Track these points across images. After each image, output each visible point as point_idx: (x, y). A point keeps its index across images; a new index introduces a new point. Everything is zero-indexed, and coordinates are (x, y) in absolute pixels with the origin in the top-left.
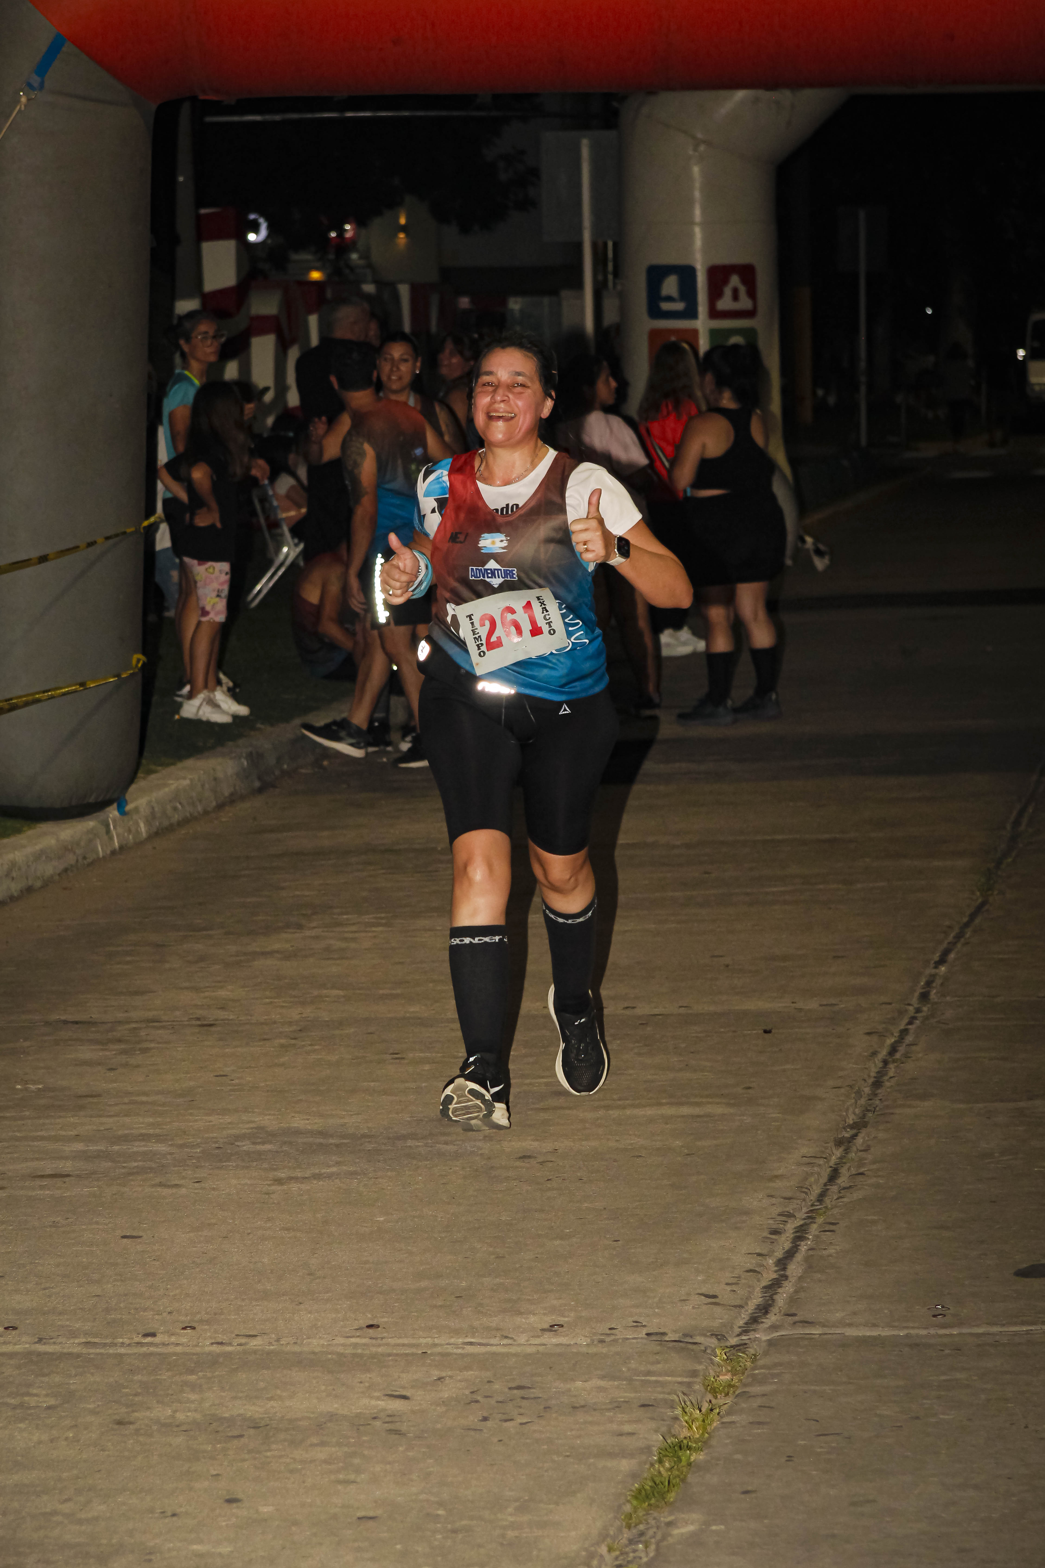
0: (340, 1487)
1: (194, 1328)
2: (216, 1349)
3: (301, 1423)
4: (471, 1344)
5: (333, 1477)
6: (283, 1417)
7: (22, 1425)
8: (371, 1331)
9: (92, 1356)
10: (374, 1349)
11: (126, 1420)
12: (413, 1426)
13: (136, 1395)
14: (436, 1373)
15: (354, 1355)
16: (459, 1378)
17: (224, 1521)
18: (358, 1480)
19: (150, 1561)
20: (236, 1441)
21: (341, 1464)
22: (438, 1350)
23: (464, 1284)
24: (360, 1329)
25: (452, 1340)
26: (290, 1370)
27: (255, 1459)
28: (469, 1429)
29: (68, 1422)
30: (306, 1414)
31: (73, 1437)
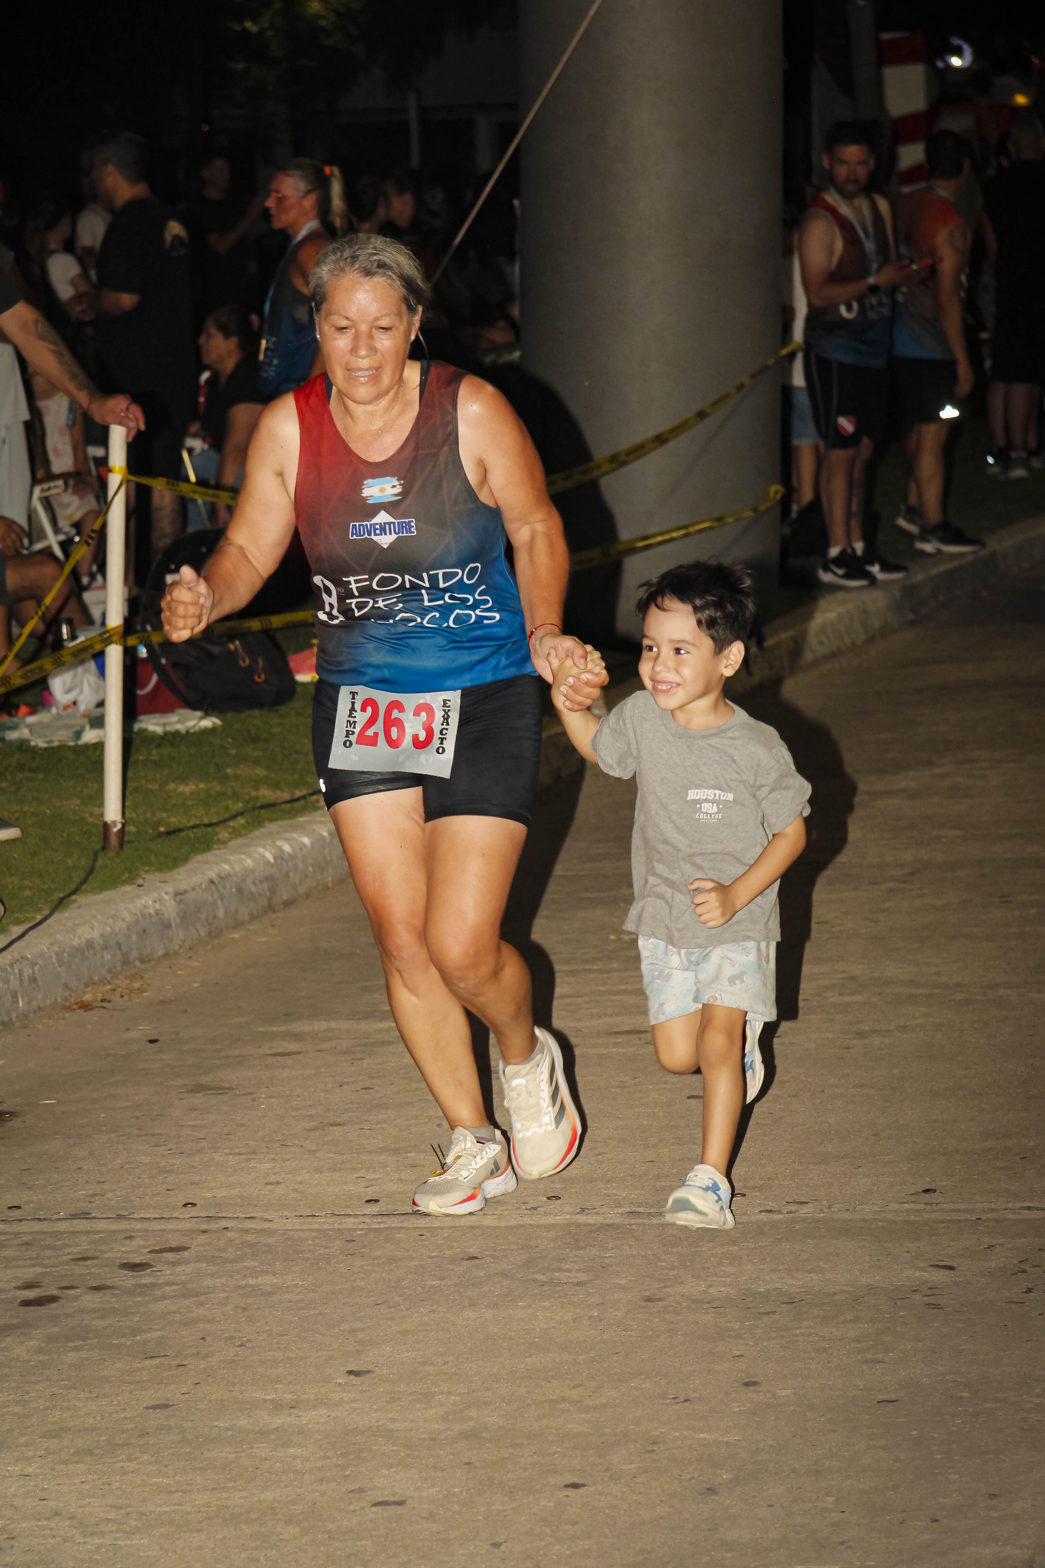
0: (865, 1367)
1: (744, 1195)
2: (764, 1217)
3: (837, 1297)
4: (1029, 1208)
5: (860, 1356)
6: (820, 1290)
7: (546, 1304)
8: (926, 1195)
9: (634, 1227)
10: (926, 1216)
11: (656, 1297)
12: (953, 1299)
13: (672, 1268)
14: (987, 1241)
15: (906, 1222)
16: (1010, 1246)
17: (738, 1407)
18: (886, 1360)
19: (652, 1451)
20: (766, 1319)
21: (871, 1343)
22: (994, 1215)
23: (1032, 1144)
24: (916, 1194)
25: (1010, 1205)
26: (837, 1239)
27: (783, 1337)
28: (1011, 1302)
29: (596, 1300)
30: (845, 1288)
31: (598, 1316)
